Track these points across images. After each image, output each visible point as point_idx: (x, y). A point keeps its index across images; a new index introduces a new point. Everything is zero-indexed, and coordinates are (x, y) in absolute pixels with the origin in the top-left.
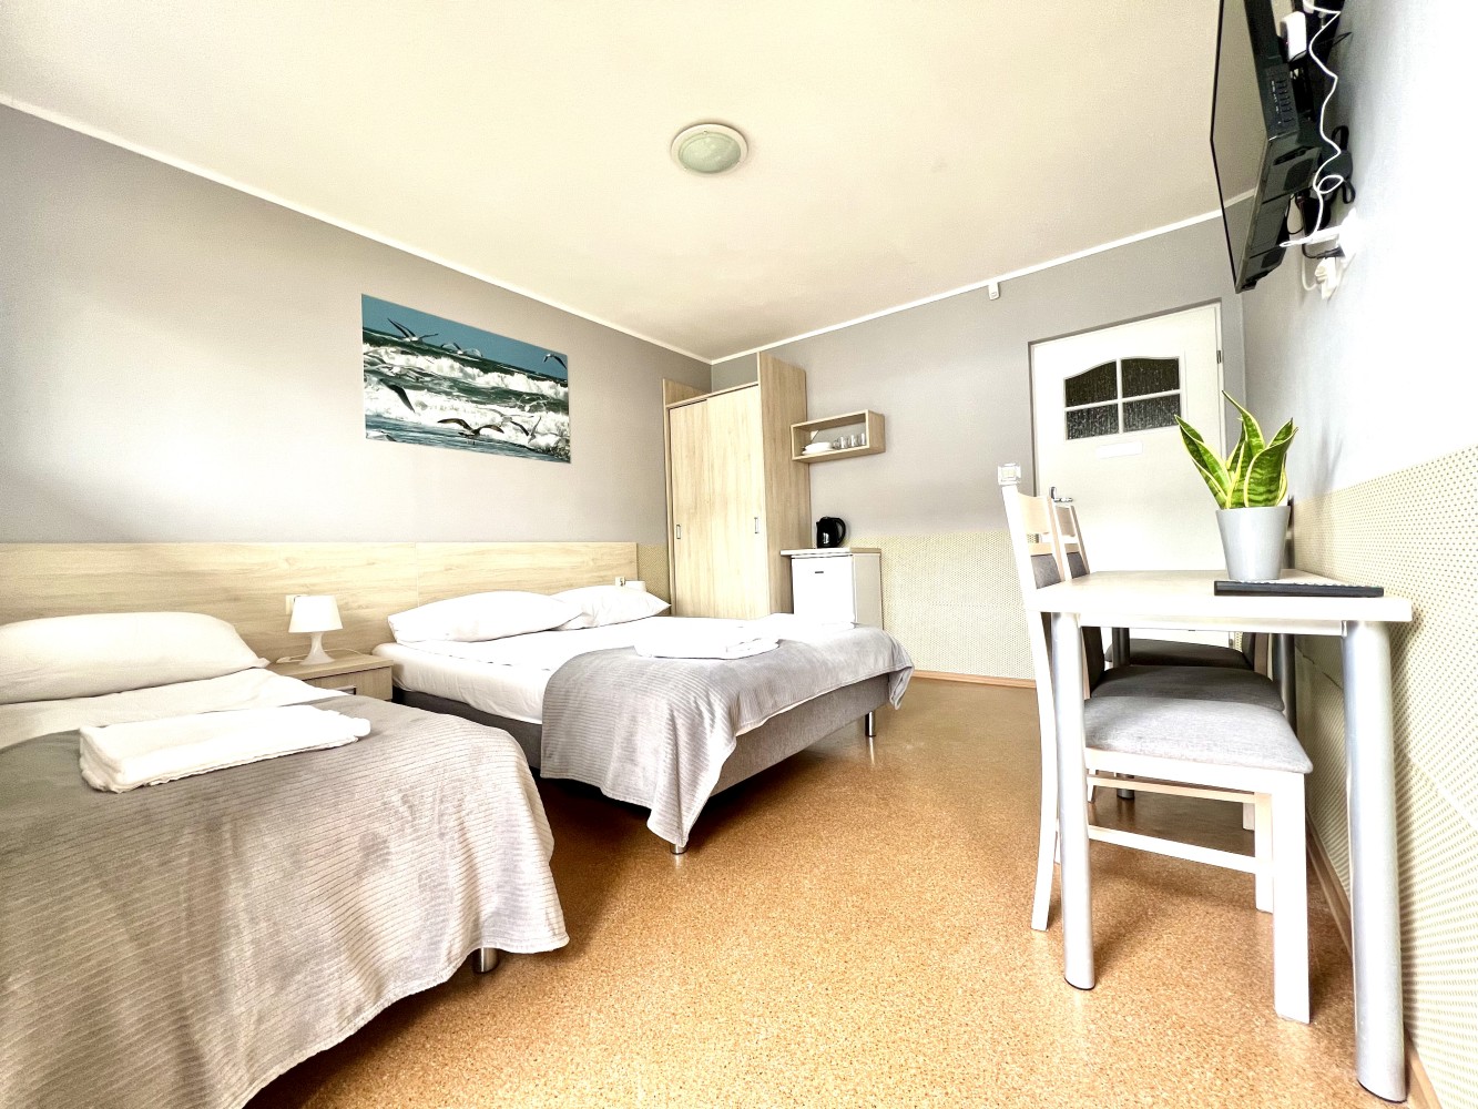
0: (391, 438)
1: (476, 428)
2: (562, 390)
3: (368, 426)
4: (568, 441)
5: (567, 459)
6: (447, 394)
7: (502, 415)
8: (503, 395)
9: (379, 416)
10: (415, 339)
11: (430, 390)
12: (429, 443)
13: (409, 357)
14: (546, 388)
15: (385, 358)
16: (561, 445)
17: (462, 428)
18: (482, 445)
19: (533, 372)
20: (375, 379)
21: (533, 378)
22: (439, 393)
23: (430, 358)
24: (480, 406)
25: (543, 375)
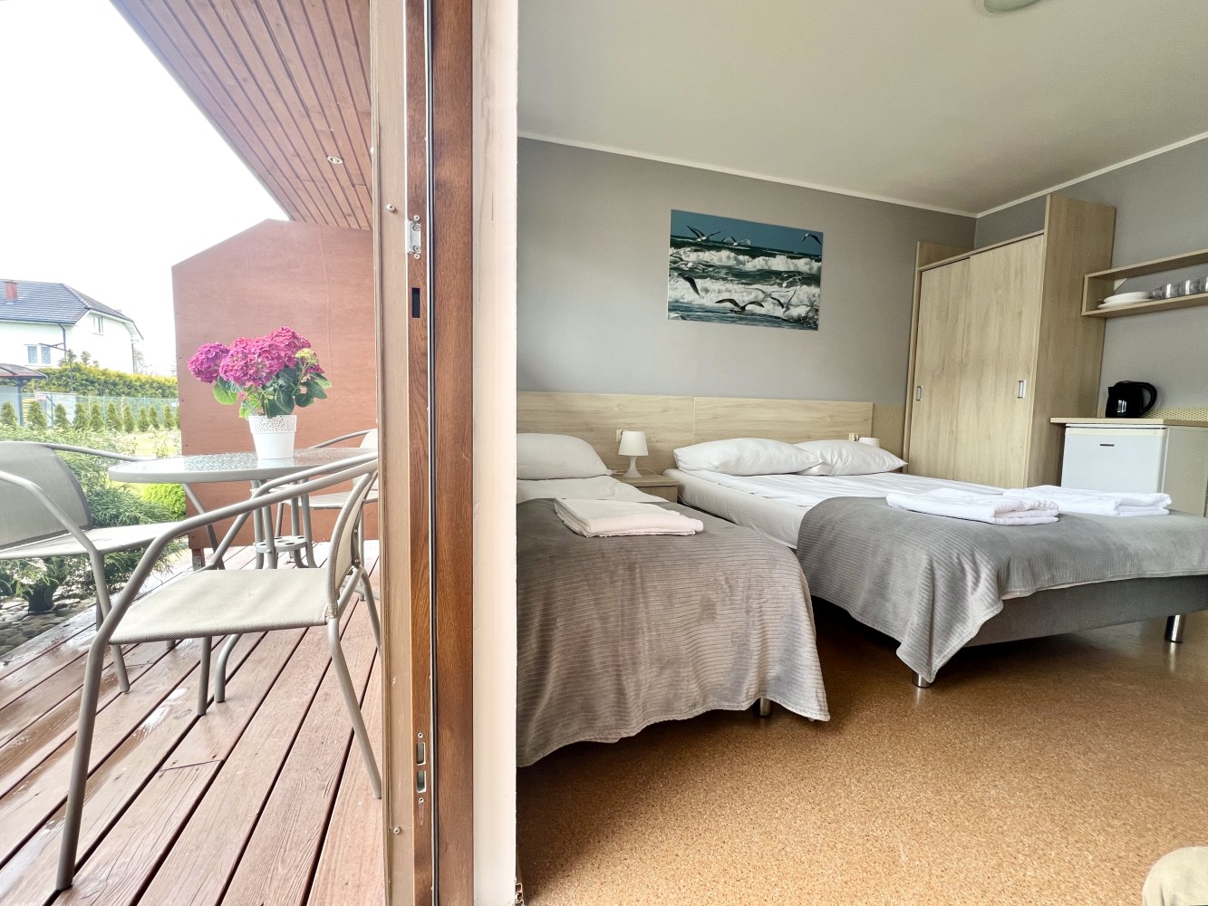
0: (683, 318)
1: (742, 305)
2: (815, 265)
3: (670, 310)
4: (817, 311)
5: (815, 327)
6: (724, 279)
7: (764, 292)
8: (765, 276)
9: (677, 301)
10: (704, 238)
11: (712, 277)
12: (708, 319)
13: (699, 253)
14: (802, 265)
15: (683, 257)
16: (811, 315)
17: (733, 306)
18: (747, 319)
19: (792, 253)
20: (676, 274)
21: (792, 258)
22: (717, 279)
23: (713, 252)
24: (747, 286)
25: (800, 254)
